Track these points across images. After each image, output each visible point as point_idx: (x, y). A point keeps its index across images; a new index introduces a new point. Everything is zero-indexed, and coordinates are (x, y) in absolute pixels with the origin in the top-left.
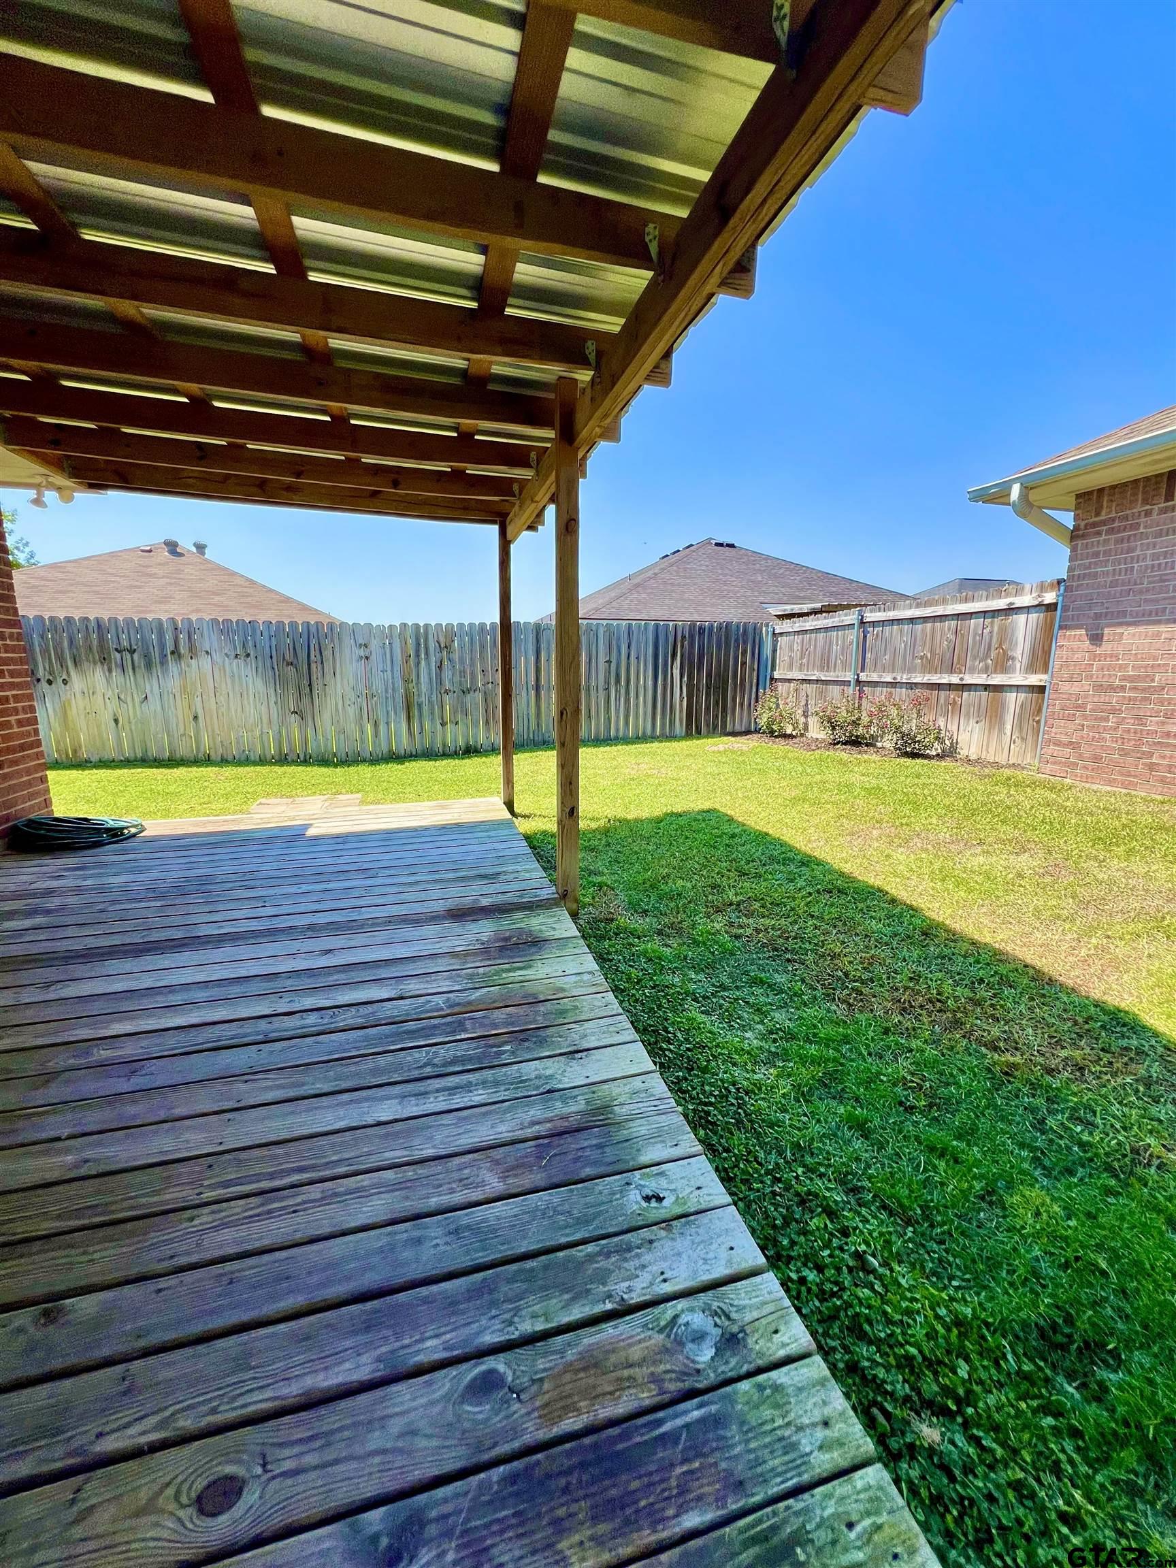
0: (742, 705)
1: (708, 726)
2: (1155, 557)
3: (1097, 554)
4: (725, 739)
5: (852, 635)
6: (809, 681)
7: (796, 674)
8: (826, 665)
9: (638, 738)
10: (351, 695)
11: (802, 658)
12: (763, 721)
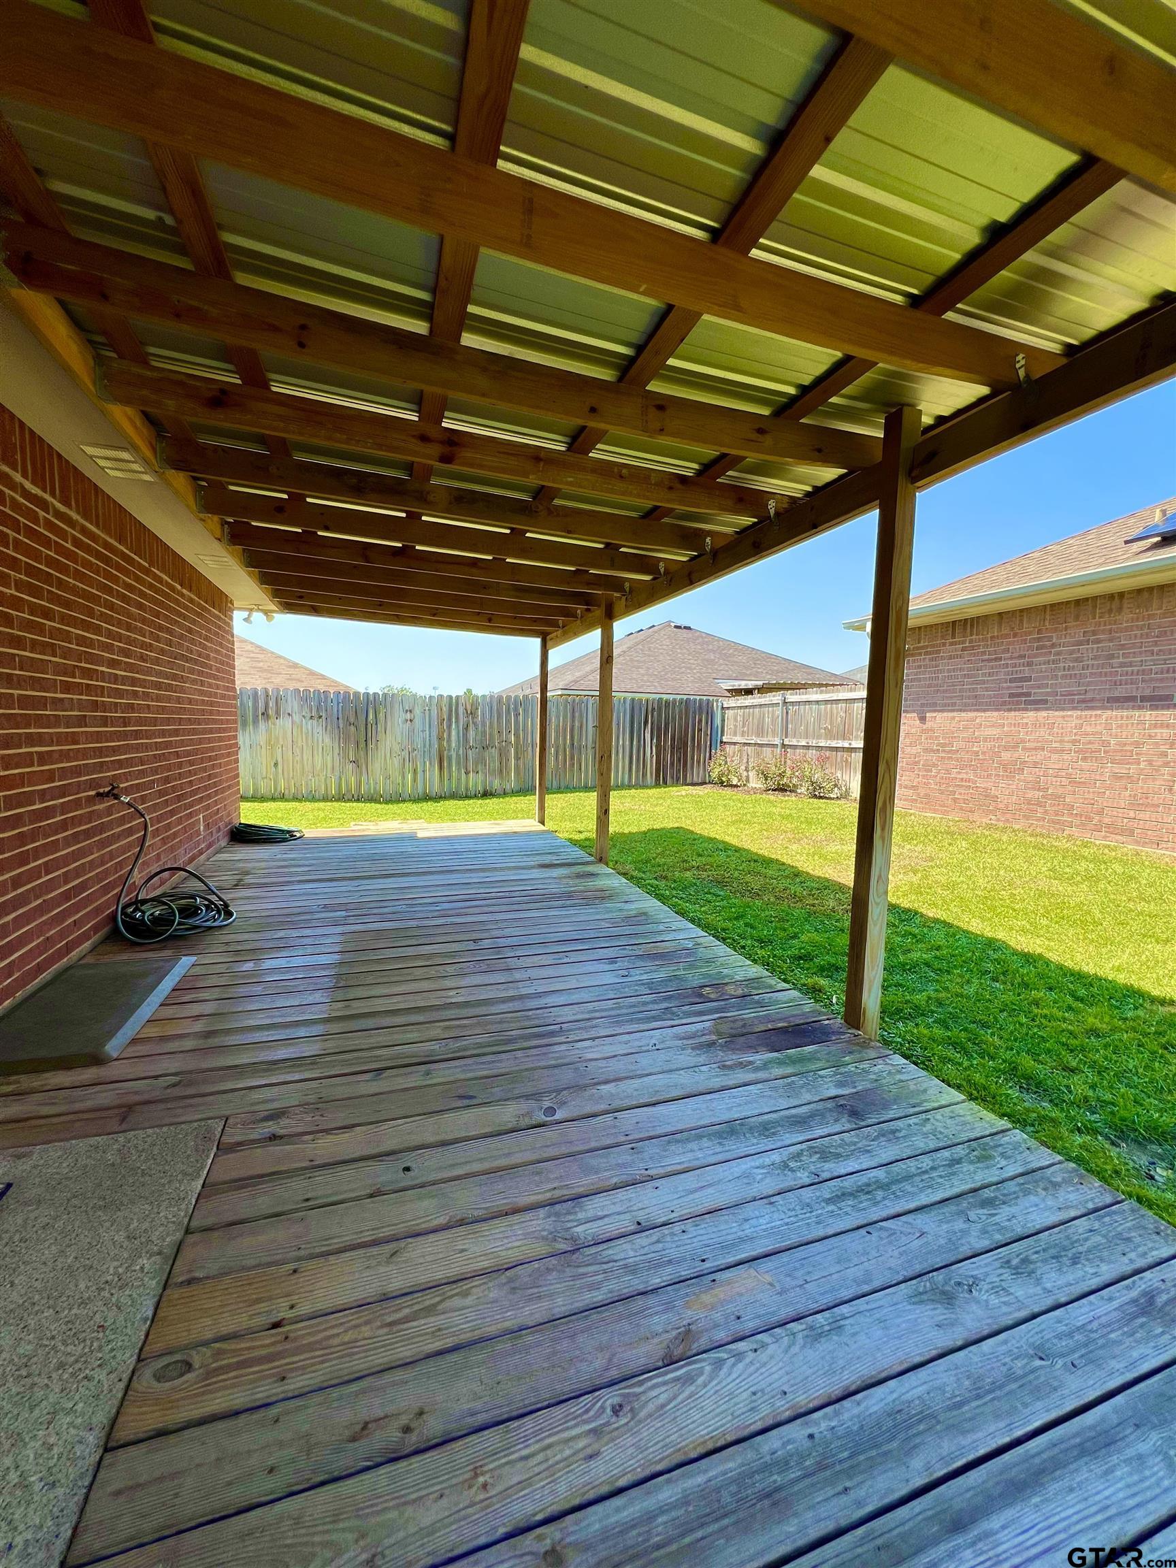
0: (699, 762)
1: (673, 778)
2: (949, 671)
3: (920, 667)
4: (686, 787)
5: (778, 711)
6: (749, 744)
7: (738, 739)
8: (760, 731)
9: (617, 786)
10: (396, 748)
11: (743, 727)
12: (714, 775)
